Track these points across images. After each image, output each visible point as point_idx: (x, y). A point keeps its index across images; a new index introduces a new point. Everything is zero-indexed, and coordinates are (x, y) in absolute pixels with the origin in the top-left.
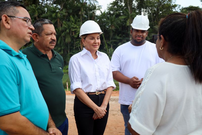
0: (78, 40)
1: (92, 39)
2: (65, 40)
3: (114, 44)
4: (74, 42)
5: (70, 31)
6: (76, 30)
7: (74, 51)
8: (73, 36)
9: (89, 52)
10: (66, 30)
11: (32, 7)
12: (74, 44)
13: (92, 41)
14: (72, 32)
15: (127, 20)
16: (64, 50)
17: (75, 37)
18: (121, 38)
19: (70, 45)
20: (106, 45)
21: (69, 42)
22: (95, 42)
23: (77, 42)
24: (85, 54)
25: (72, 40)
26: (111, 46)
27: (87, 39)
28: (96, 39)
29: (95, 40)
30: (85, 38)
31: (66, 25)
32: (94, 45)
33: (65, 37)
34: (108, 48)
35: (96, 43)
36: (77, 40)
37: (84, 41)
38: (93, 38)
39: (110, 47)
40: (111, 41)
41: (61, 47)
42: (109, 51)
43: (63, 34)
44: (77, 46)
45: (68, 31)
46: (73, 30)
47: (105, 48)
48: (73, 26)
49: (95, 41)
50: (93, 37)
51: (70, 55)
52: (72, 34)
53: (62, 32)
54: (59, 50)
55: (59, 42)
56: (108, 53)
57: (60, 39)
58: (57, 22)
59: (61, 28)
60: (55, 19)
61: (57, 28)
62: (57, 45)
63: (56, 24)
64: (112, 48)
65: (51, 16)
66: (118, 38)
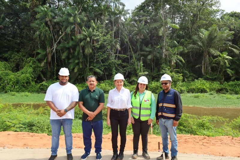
0: (101, 51)
2: (84, 52)
3: (143, 57)
4: (95, 54)
5: (90, 40)
6: (99, 39)
7: (95, 65)
8: (94, 46)
10: (85, 39)
11: (43, 9)
12: (95, 56)
14: (93, 40)
15: (160, 28)
16: (82, 63)
17: (97, 47)
18: (151, 50)
19: (90, 57)
21: (89, 53)
23: (99, 54)
25: (93, 50)
31: (85, 32)
33: (83, 48)
36: (99, 51)
40: (138, 53)
41: (78, 59)
42: (138, 66)
43: (82, 44)
44: (98, 58)
45: (88, 39)
46: (95, 39)
47: (131, 61)
48: (95, 34)
51: (89, 70)
52: (93, 43)
53: (81, 40)
54: (76, 63)
55: (76, 53)
56: (137, 68)
57: (77, 49)
58: (74, 28)
59: (79, 36)
60: (72, 24)
61: (75, 36)
62: (73, 57)
63: (73, 31)
64: (141, 62)
65: (67, 20)
66: (148, 49)
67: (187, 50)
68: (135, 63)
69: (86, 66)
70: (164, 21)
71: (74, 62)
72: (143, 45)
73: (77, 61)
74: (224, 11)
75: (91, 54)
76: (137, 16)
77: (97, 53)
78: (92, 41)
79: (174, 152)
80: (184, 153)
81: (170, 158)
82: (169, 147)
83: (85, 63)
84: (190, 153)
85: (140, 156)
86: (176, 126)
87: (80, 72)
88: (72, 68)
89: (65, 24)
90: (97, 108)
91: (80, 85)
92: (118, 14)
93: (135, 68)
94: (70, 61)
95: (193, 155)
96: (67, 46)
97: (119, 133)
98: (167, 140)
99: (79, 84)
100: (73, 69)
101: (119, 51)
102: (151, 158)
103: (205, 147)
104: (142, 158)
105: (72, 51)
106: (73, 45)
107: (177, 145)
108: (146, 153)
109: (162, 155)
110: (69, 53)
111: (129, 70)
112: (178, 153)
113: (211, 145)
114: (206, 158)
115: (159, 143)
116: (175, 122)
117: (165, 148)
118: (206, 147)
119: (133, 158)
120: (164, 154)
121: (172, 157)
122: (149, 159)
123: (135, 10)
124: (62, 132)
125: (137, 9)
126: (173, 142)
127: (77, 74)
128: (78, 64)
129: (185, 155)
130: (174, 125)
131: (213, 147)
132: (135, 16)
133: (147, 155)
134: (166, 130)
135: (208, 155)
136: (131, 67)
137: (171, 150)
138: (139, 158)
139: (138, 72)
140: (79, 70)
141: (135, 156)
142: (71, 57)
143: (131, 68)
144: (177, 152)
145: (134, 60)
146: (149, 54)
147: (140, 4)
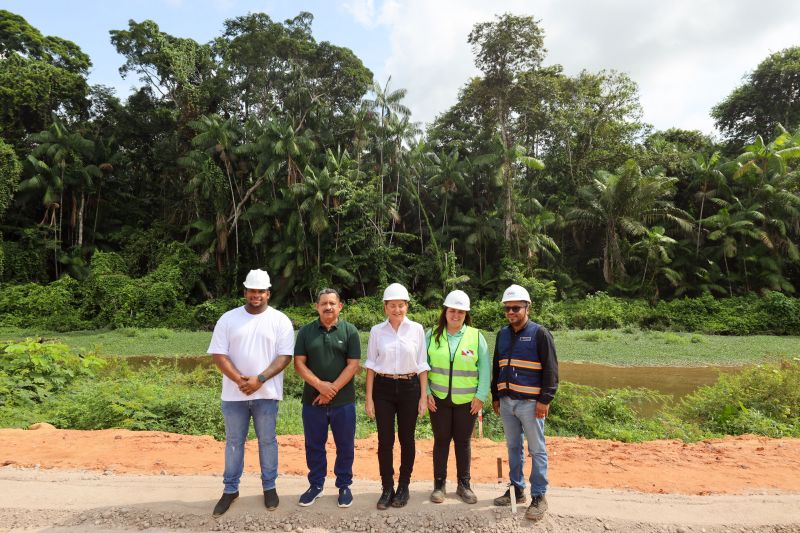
0: (350, 223)
2: (308, 227)
4: (336, 230)
5: (325, 197)
6: (347, 194)
7: (336, 259)
8: (334, 213)
10: (311, 195)
11: (209, 122)
12: (335, 236)
14: (332, 198)
15: (498, 166)
16: (303, 253)
17: (341, 215)
18: (475, 220)
19: (323, 239)
20: (434, 239)
21: (321, 229)
23: (346, 231)
25: (330, 221)
31: (312, 178)
33: (307, 216)
34: (443, 251)
36: (346, 223)
39: (449, 249)
41: (294, 244)
42: (443, 260)
43: (304, 206)
44: (344, 242)
45: (320, 195)
46: (337, 193)
47: (426, 249)
48: (335, 182)
51: (321, 271)
52: (332, 205)
53: (301, 198)
54: (289, 254)
55: (289, 230)
56: (440, 266)
57: (292, 219)
58: (285, 168)
59: (297, 188)
60: (279, 158)
61: (286, 188)
62: (282, 239)
63: (282, 175)
64: (452, 252)
65: (269, 149)
66: (468, 220)
67: (566, 220)
68: (435, 253)
69: (314, 262)
70: (506, 150)
71: (283, 251)
72: (457, 209)
73: (290, 250)
74: (651, 127)
75: (326, 231)
76: (441, 138)
77: (342, 228)
78: (328, 199)
79: (539, 483)
80: (564, 485)
81: (529, 500)
82: (527, 470)
83: (312, 253)
84: (579, 486)
85: (450, 496)
86: (542, 417)
87: (299, 278)
88: (277, 266)
89: (262, 158)
90: (340, 373)
91: (298, 309)
92: (393, 134)
93: (435, 267)
94: (274, 250)
95: (588, 490)
96: (267, 213)
97: (396, 434)
98: (522, 453)
99: (295, 306)
100: (282, 269)
101: (396, 225)
102: (479, 499)
103: (616, 470)
104: (457, 502)
105: (278, 225)
106: (280, 209)
107: (546, 467)
108: (467, 486)
109: (508, 492)
110: (272, 230)
111: (422, 271)
112: (548, 487)
113: (631, 465)
114: (619, 497)
115: (499, 461)
116: (540, 406)
117: (516, 473)
118: (619, 470)
119: (434, 500)
120: (512, 489)
121: (533, 498)
122: (475, 502)
123: (435, 124)
124: (251, 430)
125: (440, 120)
126: (537, 457)
127: (291, 283)
128: (293, 256)
129: (566, 491)
130: (538, 414)
131: (637, 468)
132: (435, 138)
133: (469, 493)
134: (518, 426)
135: (625, 492)
136: (427, 263)
137: (531, 480)
138: (448, 502)
139: (444, 276)
140: (296, 270)
141: (439, 494)
142: (275, 238)
143: (426, 267)
144: (547, 483)
145: (434, 245)
146: (471, 232)
147: (448, 109)
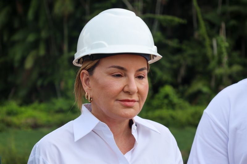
1: (119, 76)
3: (233, 22)
9: (105, 127)
13: (118, 84)
16: (48, 42)
20: (202, 23)
22: (126, 89)
24: (89, 134)
26: (219, 28)
27: (100, 73)
28: (132, 76)
29: (129, 80)
30: (91, 71)
32: (124, 97)
34: (211, 37)
35: (129, 93)
37: (87, 80)
38: (121, 73)
39: (218, 33)
40: (220, 9)
41: (38, 31)
42: (212, 47)
47: (196, 35)
49: (128, 85)
50: (122, 69)
54: (30, 43)
55: (31, 15)
62: (24, 25)
64: (222, 36)
68: (204, 39)
69: (61, 51)
71: (24, 39)
73: (31, 38)
91: (43, 106)
94: (16, 37)
105: (20, 9)
110: (13, 13)
111: (189, 61)
127: (35, 75)
128: (35, 45)
136: (196, 52)
139: (213, 64)
142: (16, 24)
143: (193, 56)
145: (202, 30)
